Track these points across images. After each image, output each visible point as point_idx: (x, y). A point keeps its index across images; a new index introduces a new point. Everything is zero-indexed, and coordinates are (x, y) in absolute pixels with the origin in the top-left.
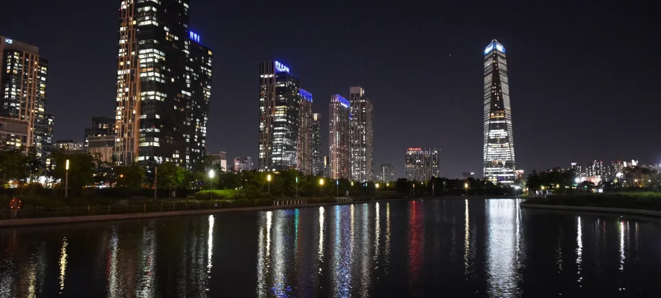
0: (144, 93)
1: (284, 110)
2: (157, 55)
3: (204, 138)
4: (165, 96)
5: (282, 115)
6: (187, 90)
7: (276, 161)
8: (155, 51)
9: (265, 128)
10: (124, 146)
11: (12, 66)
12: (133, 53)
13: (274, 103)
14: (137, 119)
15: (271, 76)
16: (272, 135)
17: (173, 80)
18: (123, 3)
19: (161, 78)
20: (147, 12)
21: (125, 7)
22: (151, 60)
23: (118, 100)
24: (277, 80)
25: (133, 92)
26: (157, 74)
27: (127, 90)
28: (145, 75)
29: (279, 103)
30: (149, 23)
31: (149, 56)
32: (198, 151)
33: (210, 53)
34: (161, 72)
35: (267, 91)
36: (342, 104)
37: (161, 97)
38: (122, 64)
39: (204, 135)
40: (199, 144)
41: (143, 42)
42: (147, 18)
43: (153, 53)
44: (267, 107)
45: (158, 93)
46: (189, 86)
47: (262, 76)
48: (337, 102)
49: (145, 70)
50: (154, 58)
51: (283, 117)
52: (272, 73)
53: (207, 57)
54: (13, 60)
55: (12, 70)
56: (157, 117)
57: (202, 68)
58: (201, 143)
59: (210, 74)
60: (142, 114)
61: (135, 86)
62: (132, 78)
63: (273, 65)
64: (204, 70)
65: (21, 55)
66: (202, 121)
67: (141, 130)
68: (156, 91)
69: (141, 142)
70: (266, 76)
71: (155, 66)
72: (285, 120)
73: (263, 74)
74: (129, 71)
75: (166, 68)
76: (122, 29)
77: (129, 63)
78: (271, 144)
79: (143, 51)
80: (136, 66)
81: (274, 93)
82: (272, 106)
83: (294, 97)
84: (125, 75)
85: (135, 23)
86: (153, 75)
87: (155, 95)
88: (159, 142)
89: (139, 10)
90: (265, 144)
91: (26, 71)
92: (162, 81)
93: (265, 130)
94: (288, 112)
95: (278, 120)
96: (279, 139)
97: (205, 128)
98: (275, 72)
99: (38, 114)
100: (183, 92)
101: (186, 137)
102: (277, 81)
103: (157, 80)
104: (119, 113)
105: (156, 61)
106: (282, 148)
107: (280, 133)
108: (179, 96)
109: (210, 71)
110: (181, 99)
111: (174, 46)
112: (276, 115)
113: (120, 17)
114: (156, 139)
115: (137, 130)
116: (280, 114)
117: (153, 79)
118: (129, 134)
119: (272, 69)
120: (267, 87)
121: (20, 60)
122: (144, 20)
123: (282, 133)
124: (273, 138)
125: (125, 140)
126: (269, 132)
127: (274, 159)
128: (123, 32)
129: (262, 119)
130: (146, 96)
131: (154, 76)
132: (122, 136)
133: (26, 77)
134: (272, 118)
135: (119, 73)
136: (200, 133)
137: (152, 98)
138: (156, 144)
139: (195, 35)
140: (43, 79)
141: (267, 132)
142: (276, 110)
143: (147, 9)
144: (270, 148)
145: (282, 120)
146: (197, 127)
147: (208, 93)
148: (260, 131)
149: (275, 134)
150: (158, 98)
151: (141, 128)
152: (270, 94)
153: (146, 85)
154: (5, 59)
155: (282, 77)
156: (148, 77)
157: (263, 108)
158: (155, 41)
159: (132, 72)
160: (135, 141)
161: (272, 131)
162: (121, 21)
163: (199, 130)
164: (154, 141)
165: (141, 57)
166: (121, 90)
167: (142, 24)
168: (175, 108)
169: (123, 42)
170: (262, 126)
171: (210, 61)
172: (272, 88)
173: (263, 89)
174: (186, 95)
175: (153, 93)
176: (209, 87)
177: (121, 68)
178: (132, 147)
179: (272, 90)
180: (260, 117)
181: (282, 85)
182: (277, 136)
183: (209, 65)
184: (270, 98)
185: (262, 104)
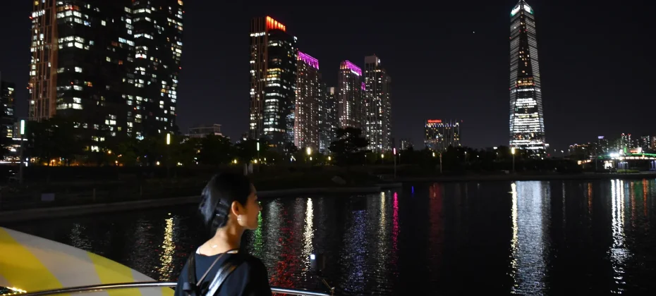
0: (62, 40)
1: (277, 74)
3: (173, 105)
4: (91, 43)
5: (276, 79)
6: (127, 37)
7: (268, 132)
9: (256, 94)
10: (39, 110)
13: (266, 66)
14: (53, 73)
15: (262, 34)
16: (264, 102)
17: (104, 23)
19: (83, 19)
23: (32, 50)
24: (269, 38)
25: (49, 39)
26: (76, 14)
27: (42, 37)
28: (62, 15)
29: (271, 65)
32: (166, 120)
33: (180, 3)
34: (83, 12)
35: (258, 51)
36: (352, 71)
38: (36, 3)
39: (173, 101)
40: (166, 112)
44: (258, 70)
45: (78, 39)
46: (130, 32)
47: (252, 35)
48: (347, 70)
49: (62, 9)
51: (277, 82)
52: (264, 30)
53: (176, 7)
56: (78, 70)
57: (169, 20)
58: (169, 110)
59: (180, 28)
60: (59, 67)
61: (50, 31)
62: (48, 21)
63: (265, 20)
64: (171, 23)
66: (170, 84)
67: (58, 89)
68: (75, 36)
69: (58, 104)
70: (257, 35)
72: (279, 85)
73: (254, 32)
74: (44, 12)
75: (93, 7)
77: (44, 1)
78: (263, 112)
80: (51, 4)
81: (265, 55)
82: (263, 70)
83: (289, 59)
84: (40, 18)
86: (72, 15)
87: (74, 42)
88: (81, 104)
90: (256, 113)
92: (86, 24)
93: (256, 97)
94: (282, 77)
95: (270, 85)
96: (271, 107)
97: (174, 93)
98: (266, 28)
100: (121, 40)
101: (127, 99)
102: (269, 40)
103: (77, 20)
104: (34, 67)
106: (274, 117)
107: (272, 100)
108: (114, 44)
109: (180, 24)
110: (118, 48)
112: (268, 79)
114: (78, 100)
115: (53, 88)
116: (272, 78)
117: (71, 20)
118: (44, 95)
119: (262, 26)
120: (258, 48)
123: (274, 100)
124: (265, 105)
125: (39, 102)
126: (261, 98)
127: (266, 130)
129: (253, 85)
130: (64, 43)
131: (73, 17)
132: (37, 96)
134: (264, 83)
135: (34, 15)
136: (167, 99)
137: (70, 45)
138: (76, 106)
141: (258, 99)
142: (268, 74)
144: (262, 118)
145: (275, 85)
146: (163, 90)
147: (179, 51)
148: (251, 99)
149: (267, 101)
150: (79, 46)
151: (59, 85)
152: (262, 56)
155: (275, 34)
156: (66, 17)
157: (253, 71)
159: (48, 13)
160: (51, 102)
161: (264, 97)
163: (166, 94)
164: (72, 102)
166: (35, 38)
168: (108, 60)
170: (252, 92)
171: (180, 13)
172: (264, 47)
173: (253, 50)
174: (125, 44)
175: (71, 39)
176: (179, 43)
177: (36, 9)
178: (47, 110)
179: (264, 51)
180: (250, 82)
181: (275, 45)
182: (269, 103)
183: (179, 16)
184: (262, 60)
185: (252, 67)
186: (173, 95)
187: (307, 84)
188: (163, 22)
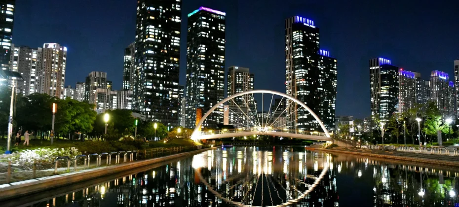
0: (298, 92)
1: (387, 89)
2: (304, 72)
3: (334, 111)
4: (309, 92)
5: (386, 92)
6: (320, 87)
8: (303, 70)
9: (374, 101)
10: (291, 118)
11: (239, 79)
12: (293, 72)
13: (380, 85)
14: (296, 104)
15: (377, 68)
16: (379, 105)
17: (312, 83)
18: (287, 47)
19: (306, 83)
20: (298, 51)
21: (287, 49)
22: (301, 75)
24: (381, 70)
25: (294, 91)
27: (291, 90)
29: (383, 85)
30: (299, 56)
31: (300, 73)
32: (331, 118)
33: (335, 61)
34: (306, 80)
35: (375, 77)
36: (440, 77)
37: (307, 93)
38: (288, 78)
39: (334, 109)
41: (297, 67)
42: (298, 54)
43: (302, 71)
44: (375, 88)
45: (305, 91)
46: (321, 85)
47: (371, 68)
48: (436, 76)
49: (298, 80)
50: (303, 73)
51: (386, 94)
52: (378, 65)
53: (333, 63)
54: (239, 77)
55: (239, 82)
56: (305, 103)
57: (331, 70)
58: (332, 113)
59: (336, 73)
61: (294, 88)
62: (293, 85)
63: (378, 60)
64: (332, 72)
65: (242, 74)
66: (332, 101)
67: (298, 110)
68: (304, 90)
69: (298, 116)
70: (374, 68)
71: (304, 77)
72: (388, 95)
73: (372, 66)
74: (291, 81)
75: (309, 78)
76: (287, 60)
77: (291, 77)
78: (379, 111)
79: (297, 71)
80: (294, 79)
81: (379, 79)
82: (379, 87)
83: (394, 79)
84: (289, 83)
85: (292, 57)
86: (303, 82)
87: (304, 92)
88: (307, 116)
89: (294, 51)
90: (375, 111)
91: (245, 81)
92: (307, 85)
93: (375, 103)
94: (390, 90)
95: (382, 96)
96: (384, 108)
97: (334, 105)
98: (379, 64)
99: (250, 102)
100: (318, 89)
101: (321, 112)
102: (381, 71)
103: (305, 84)
104: (288, 102)
105: (304, 75)
106: (386, 113)
108: (316, 91)
109: (336, 71)
110: (317, 92)
111: (312, 65)
112: (381, 92)
113: (286, 54)
114: (306, 114)
115: (296, 110)
116: (384, 91)
117: (302, 84)
118: (293, 112)
119: (377, 63)
120: (375, 75)
121: (242, 76)
122: (297, 56)
123: (385, 104)
124: (380, 107)
125: (291, 115)
126: (378, 103)
128: (287, 62)
130: (300, 93)
132: (290, 113)
133: (245, 84)
134: (379, 94)
135: (287, 82)
136: (331, 108)
137: (302, 94)
138: (305, 117)
139: (326, 52)
140: (252, 84)
141: (376, 104)
142: (381, 89)
143: (298, 50)
144: (378, 114)
145: (386, 95)
146: (330, 104)
147: (335, 84)
148: (372, 103)
149: (381, 104)
150: (305, 94)
152: (377, 79)
153: (299, 87)
154: (236, 77)
155: (385, 67)
156: (300, 83)
157: (372, 88)
158: (303, 65)
159: (293, 81)
160: (296, 116)
161: (379, 103)
162: (286, 56)
163: (331, 106)
165: (296, 74)
166: (288, 91)
167: (296, 57)
168: (314, 97)
169: (287, 67)
170: (372, 100)
171: (335, 66)
172: (378, 74)
173: (372, 77)
174: (320, 90)
175: (303, 91)
176: (336, 81)
177: (288, 80)
178: (294, 119)
179: (378, 77)
180: (371, 94)
181: (385, 73)
182: (383, 106)
183: (335, 68)
184: (377, 82)
185: (372, 86)
186: (334, 106)
187: (407, 89)
188: (328, 72)
